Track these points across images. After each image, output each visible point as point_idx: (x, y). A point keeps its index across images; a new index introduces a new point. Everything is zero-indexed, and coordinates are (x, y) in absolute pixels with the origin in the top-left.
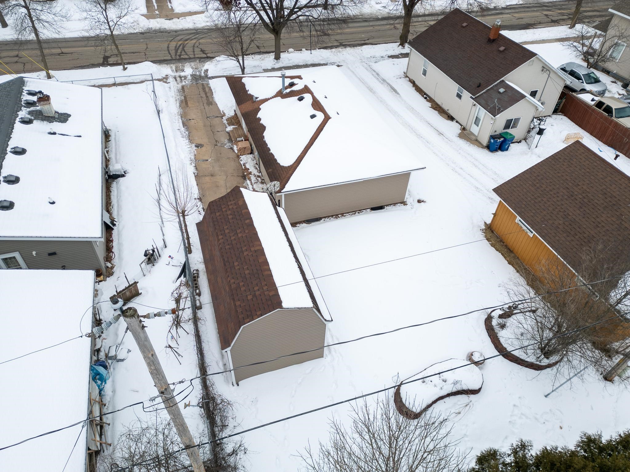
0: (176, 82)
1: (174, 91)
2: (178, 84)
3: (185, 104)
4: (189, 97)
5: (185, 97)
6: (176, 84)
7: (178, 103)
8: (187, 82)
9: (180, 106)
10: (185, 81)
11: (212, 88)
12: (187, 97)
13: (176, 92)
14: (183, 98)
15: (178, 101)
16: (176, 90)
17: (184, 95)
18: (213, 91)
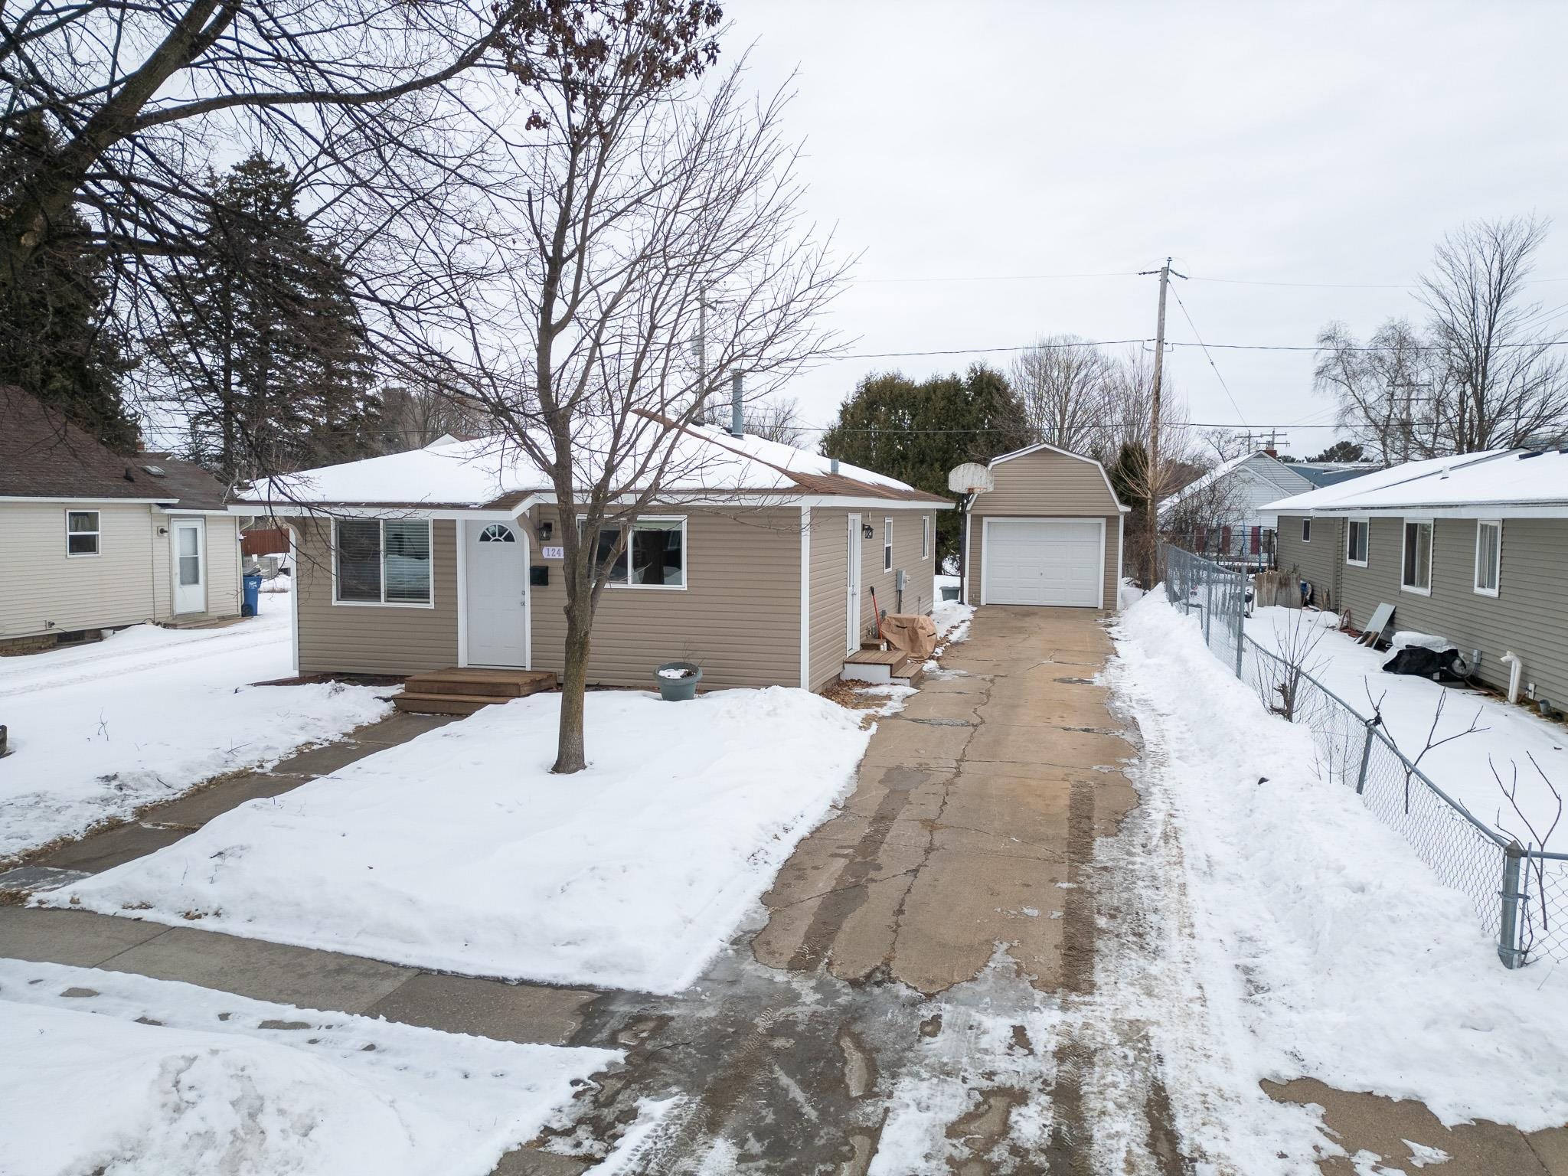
0: (1170, 1074)
1: (1188, 929)
2: (1135, 1034)
3: (1098, 803)
4: (1042, 850)
5: (1080, 848)
6: (1162, 1039)
7: (1158, 817)
8: (998, 1028)
9: (1139, 799)
10: (1012, 1069)
11: (765, 879)
12: (1060, 849)
13: (1171, 924)
14: (1103, 850)
15: (1158, 831)
16: (1175, 945)
17: (1087, 868)
18: (784, 849)
